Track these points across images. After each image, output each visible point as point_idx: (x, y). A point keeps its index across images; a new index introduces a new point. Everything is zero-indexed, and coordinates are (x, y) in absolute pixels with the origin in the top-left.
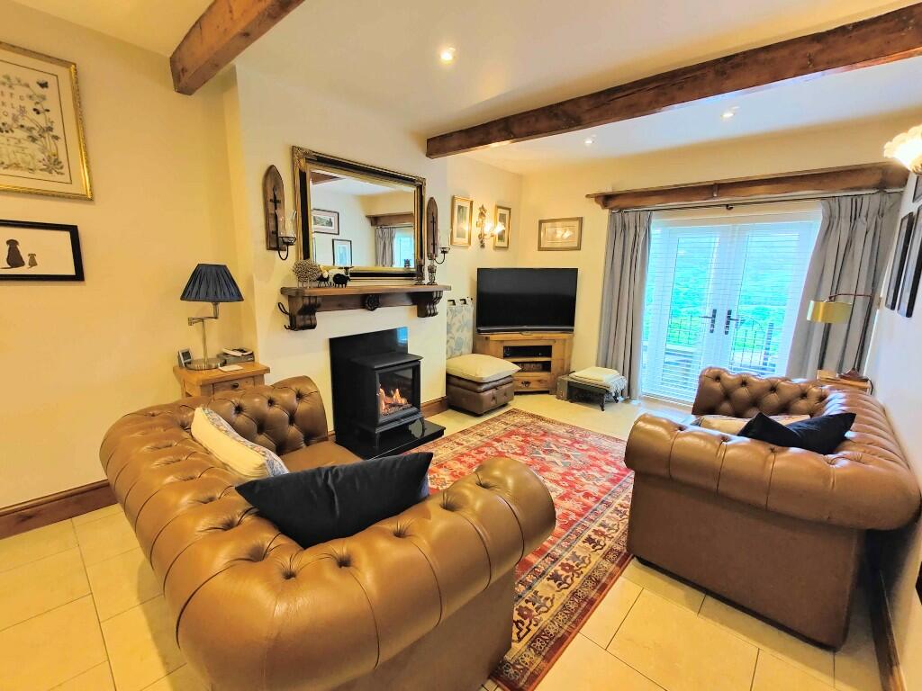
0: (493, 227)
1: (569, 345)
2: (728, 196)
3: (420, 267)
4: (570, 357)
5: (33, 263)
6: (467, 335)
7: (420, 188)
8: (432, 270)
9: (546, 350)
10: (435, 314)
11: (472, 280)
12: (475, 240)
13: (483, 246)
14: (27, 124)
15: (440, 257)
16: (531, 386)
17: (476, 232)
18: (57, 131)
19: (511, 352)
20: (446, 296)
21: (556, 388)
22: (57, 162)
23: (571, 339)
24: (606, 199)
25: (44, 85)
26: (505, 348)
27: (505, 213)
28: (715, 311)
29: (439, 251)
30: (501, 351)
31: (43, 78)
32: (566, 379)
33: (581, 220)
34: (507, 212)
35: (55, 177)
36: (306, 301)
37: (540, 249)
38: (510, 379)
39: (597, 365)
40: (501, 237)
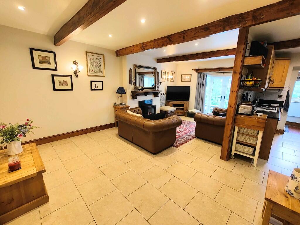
0: (170, 77)
1: (188, 104)
2: (223, 71)
3: (155, 86)
4: (188, 107)
5: (97, 88)
6: (164, 102)
7: (156, 70)
8: (158, 87)
9: (183, 105)
10: (158, 97)
11: (165, 89)
12: (166, 80)
13: (168, 81)
14: (98, 65)
15: (159, 84)
16: (179, 114)
17: (166, 78)
18: (101, 66)
19: (174, 106)
20: (161, 93)
21: (185, 114)
22: (101, 71)
23: (189, 103)
24: (197, 70)
25: (100, 59)
26: (173, 105)
27: (173, 73)
28: (221, 96)
29: (159, 83)
30: (172, 105)
31: (100, 58)
32: (187, 112)
33: (191, 75)
34: (174, 73)
35: (101, 73)
36: (136, 94)
37: (181, 81)
38: (174, 111)
39: (195, 109)
40: (172, 79)
